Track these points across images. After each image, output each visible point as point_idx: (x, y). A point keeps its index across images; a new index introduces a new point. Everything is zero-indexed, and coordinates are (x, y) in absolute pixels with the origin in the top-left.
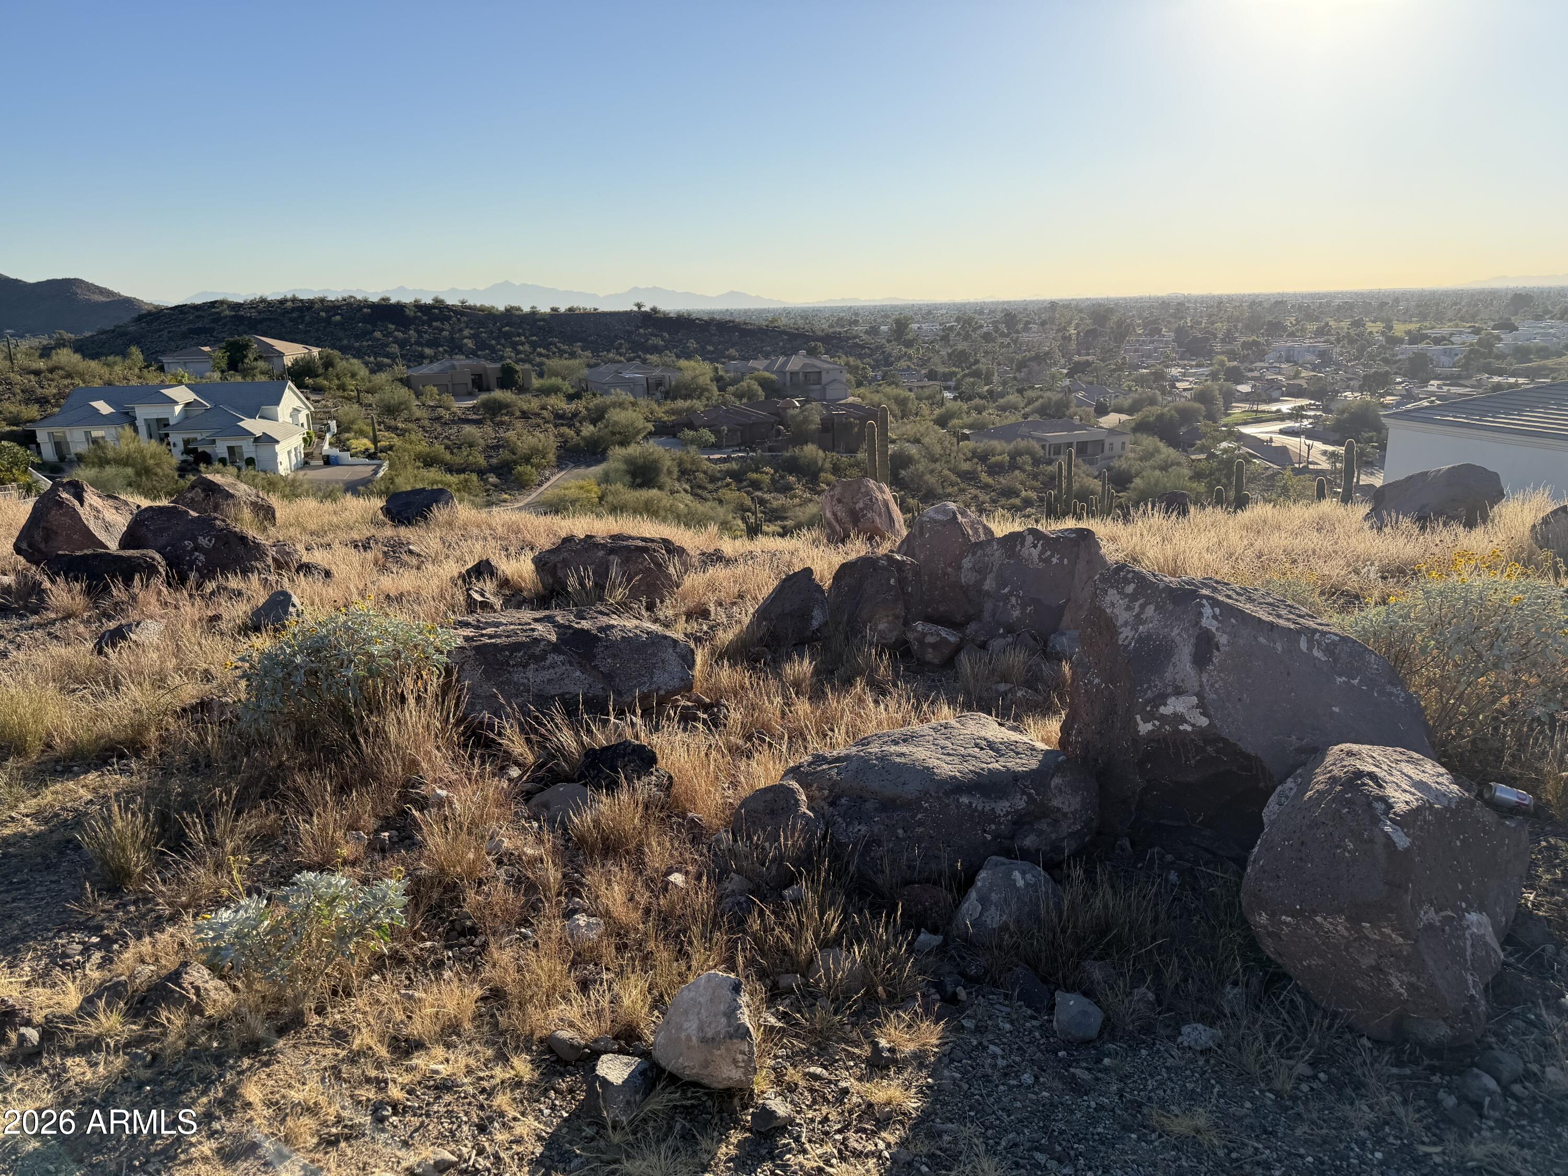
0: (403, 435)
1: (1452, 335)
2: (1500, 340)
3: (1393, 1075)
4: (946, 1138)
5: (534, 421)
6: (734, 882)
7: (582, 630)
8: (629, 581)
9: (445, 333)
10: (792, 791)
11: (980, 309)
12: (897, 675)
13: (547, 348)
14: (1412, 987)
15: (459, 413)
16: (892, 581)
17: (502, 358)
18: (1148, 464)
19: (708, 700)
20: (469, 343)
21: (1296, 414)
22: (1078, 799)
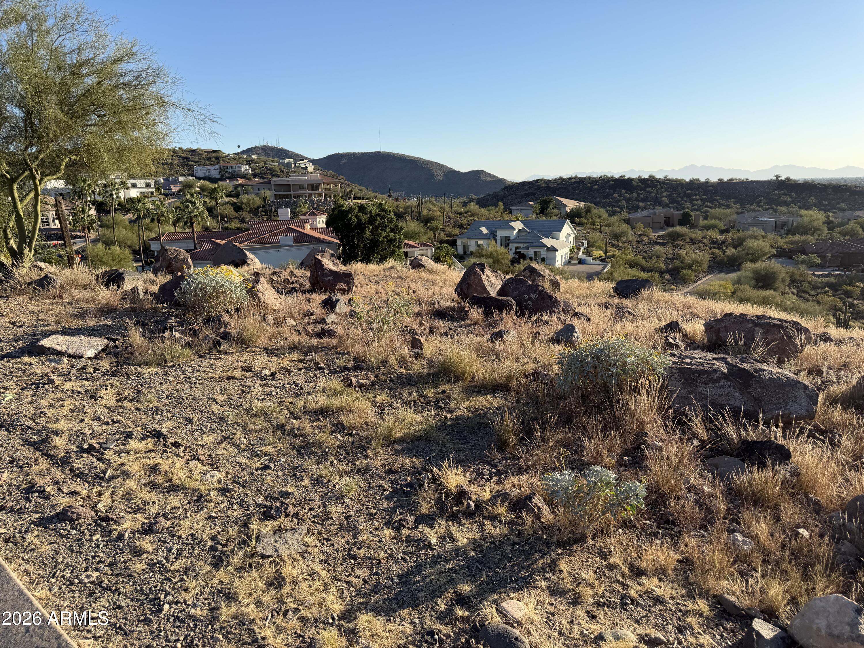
0: (621, 250)
5: (698, 245)
6: (846, 547)
8: (768, 344)
9: (653, 194)
13: (712, 202)
15: (654, 239)
17: (683, 208)
19: (823, 428)
20: (666, 200)
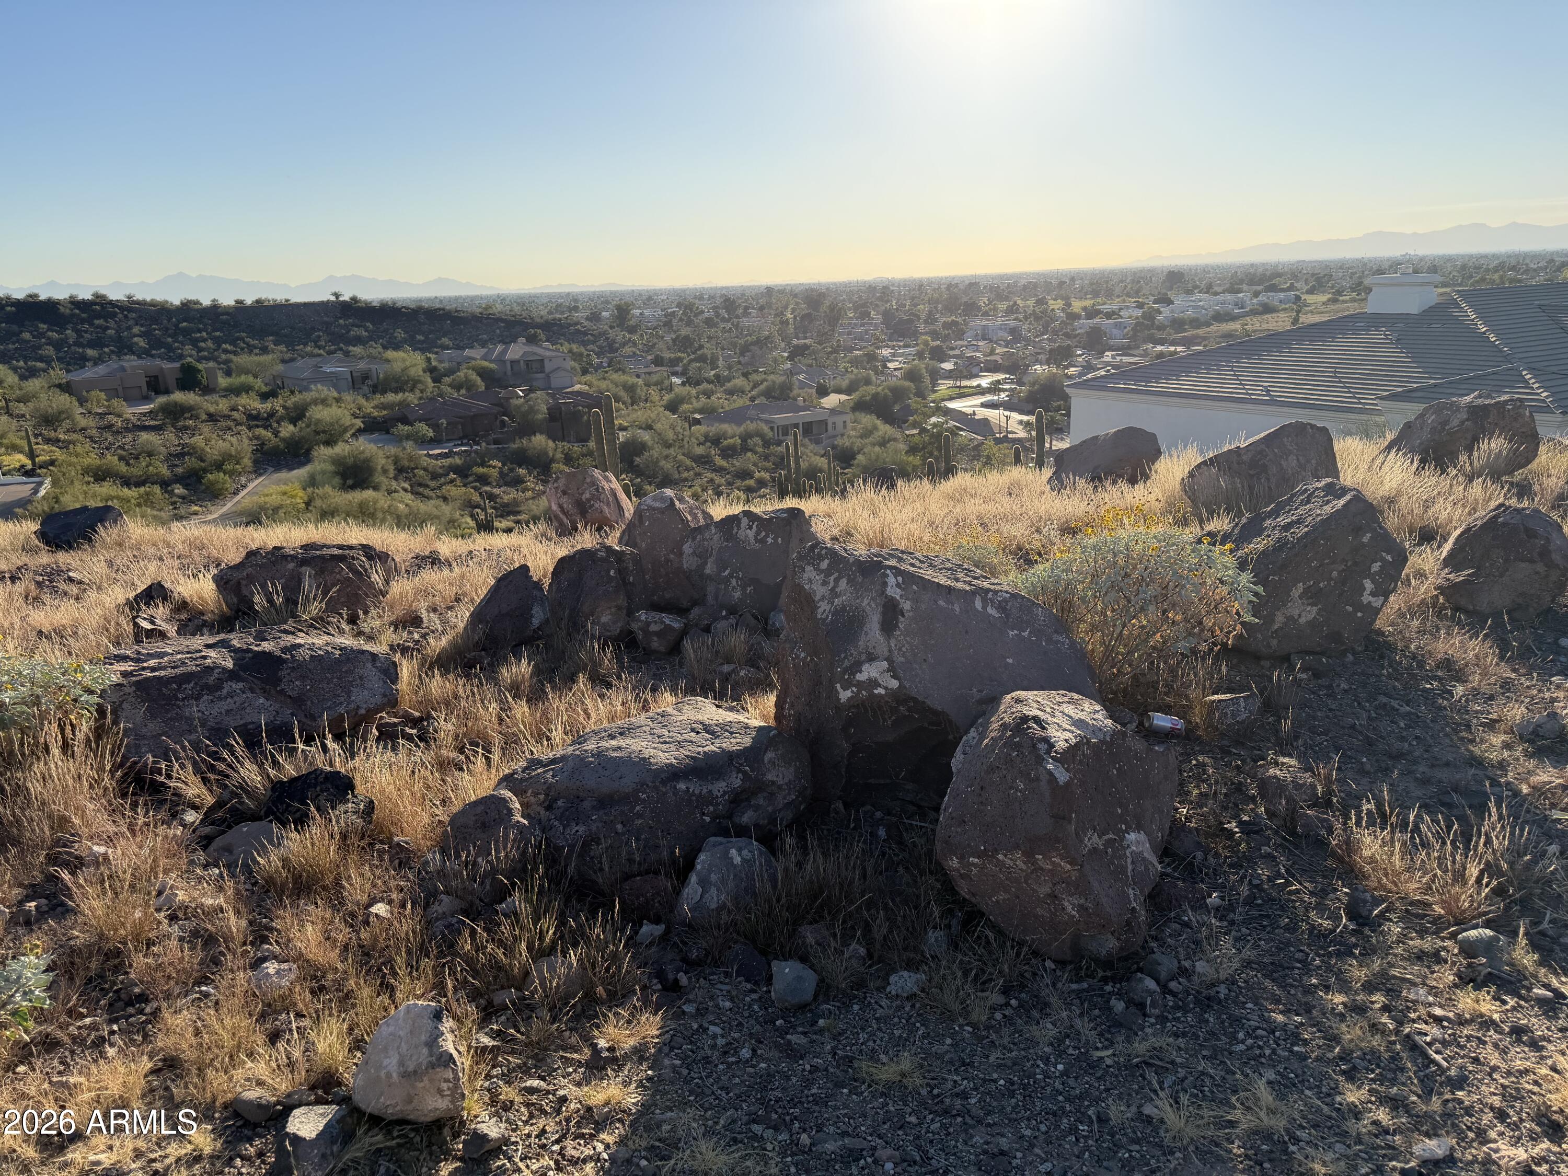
0: (67, 448)
1: (1120, 309)
2: (1160, 313)
3: (1073, 991)
4: (666, 1127)
5: (224, 424)
6: (445, 904)
7: (264, 652)
8: (325, 593)
9: (110, 332)
10: (504, 801)
11: (700, 295)
12: (621, 667)
13: (233, 343)
14: (1082, 909)
15: (134, 419)
16: (612, 573)
17: (181, 357)
18: (867, 441)
19: (417, 714)
20: (141, 342)
21: (995, 388)
22: (792, 770)
